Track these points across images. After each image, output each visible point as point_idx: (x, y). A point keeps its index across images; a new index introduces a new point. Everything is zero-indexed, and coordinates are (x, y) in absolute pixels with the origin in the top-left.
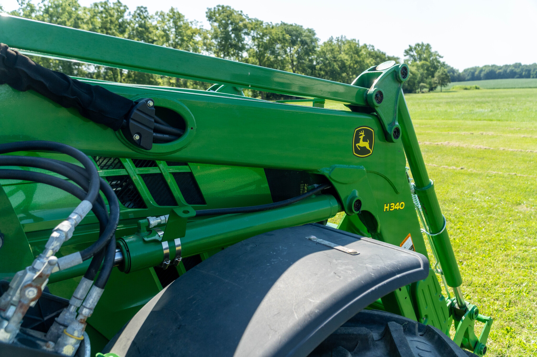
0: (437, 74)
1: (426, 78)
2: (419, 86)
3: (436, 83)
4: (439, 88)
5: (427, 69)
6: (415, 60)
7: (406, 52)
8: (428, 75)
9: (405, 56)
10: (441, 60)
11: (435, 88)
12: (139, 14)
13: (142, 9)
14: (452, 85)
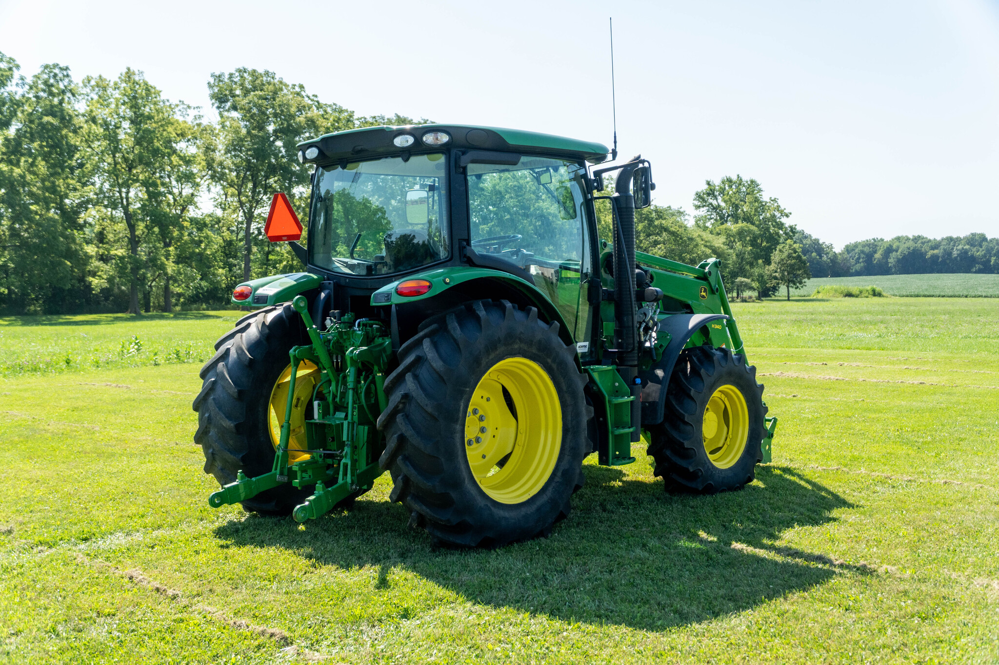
0: (776, 256)
1: (751, 265)
2: (733, 283)
3: (776, 278)
4: (783, 290)
5: (753, 243)
6: (723, 219)
7: (699, 197)
8: (757, 257)
9: (698, 207)
10: (787, 222)
11: (775, 289)
12: (46, 83)
13: (57, 71)
14: (812, 285)
